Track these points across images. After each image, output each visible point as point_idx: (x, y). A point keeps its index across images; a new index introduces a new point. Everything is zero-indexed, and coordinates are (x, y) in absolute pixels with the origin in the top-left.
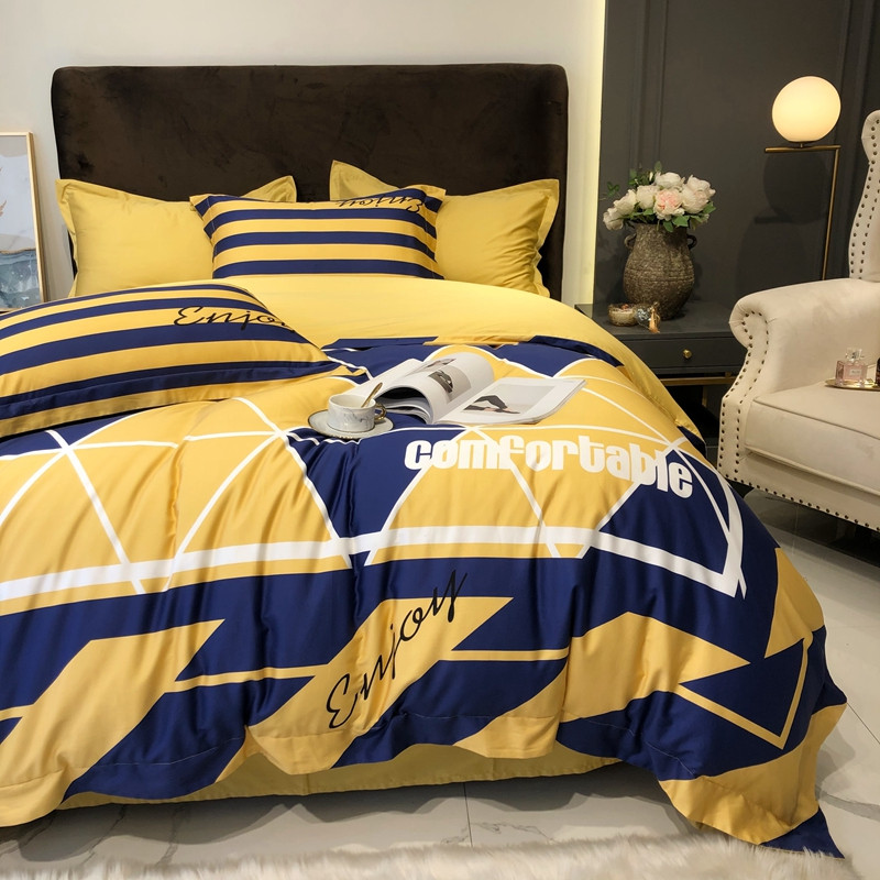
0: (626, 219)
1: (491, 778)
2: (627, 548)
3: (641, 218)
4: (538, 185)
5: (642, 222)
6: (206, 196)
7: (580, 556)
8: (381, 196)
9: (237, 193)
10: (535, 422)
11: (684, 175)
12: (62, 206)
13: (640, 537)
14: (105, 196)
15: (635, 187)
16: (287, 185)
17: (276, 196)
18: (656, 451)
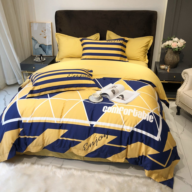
2: (139, 131)
4: (149, 37)
5: (169, 48)
6: (82, 38)
7: (130, 132)
8: (115, 40)
11: (179, 38)
12: (56, 38)
13: (142, 129)
14: (64, 36)
15: (168, 41)
16: (98, 35)
18: (148, 113)
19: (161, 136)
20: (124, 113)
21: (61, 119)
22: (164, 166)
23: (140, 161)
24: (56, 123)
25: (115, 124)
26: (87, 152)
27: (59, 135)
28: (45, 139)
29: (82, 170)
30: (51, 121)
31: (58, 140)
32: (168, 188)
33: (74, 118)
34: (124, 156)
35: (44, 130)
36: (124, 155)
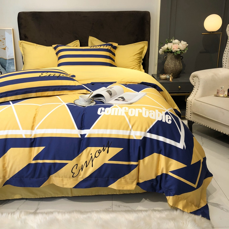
0: (165, 52)
1: (118, 194)
2: (154, 137)
3: (168, 52)
4: (143, 43)
5: (169, 53)
6: (56, 45)
7: (141, 139)
8: (101, 45)
9: (65, 44)
10: (131, 104)
11: (180, 40)
12: (20, 47)
13: (158, 134)
14: (31, 45)
15: (167, 43)
16: (77, 42)
17: (74, 45)
18: (163, 112)
19: (186, 141)
20: (130, 114)
21: (33, 131)
22: (195, 186)
23: (158, 185)
24: (25, 138)
25: (118, 129)
26: (77, 180)
27: (30, 156)
28: (6, 165)
29: (70, 212)
30: (16, 135)
31: (29, 165)
32: (204, 220)
33: (54, 128)
34: (135, 180)
35: (5, 151)
36: (135, 178)
